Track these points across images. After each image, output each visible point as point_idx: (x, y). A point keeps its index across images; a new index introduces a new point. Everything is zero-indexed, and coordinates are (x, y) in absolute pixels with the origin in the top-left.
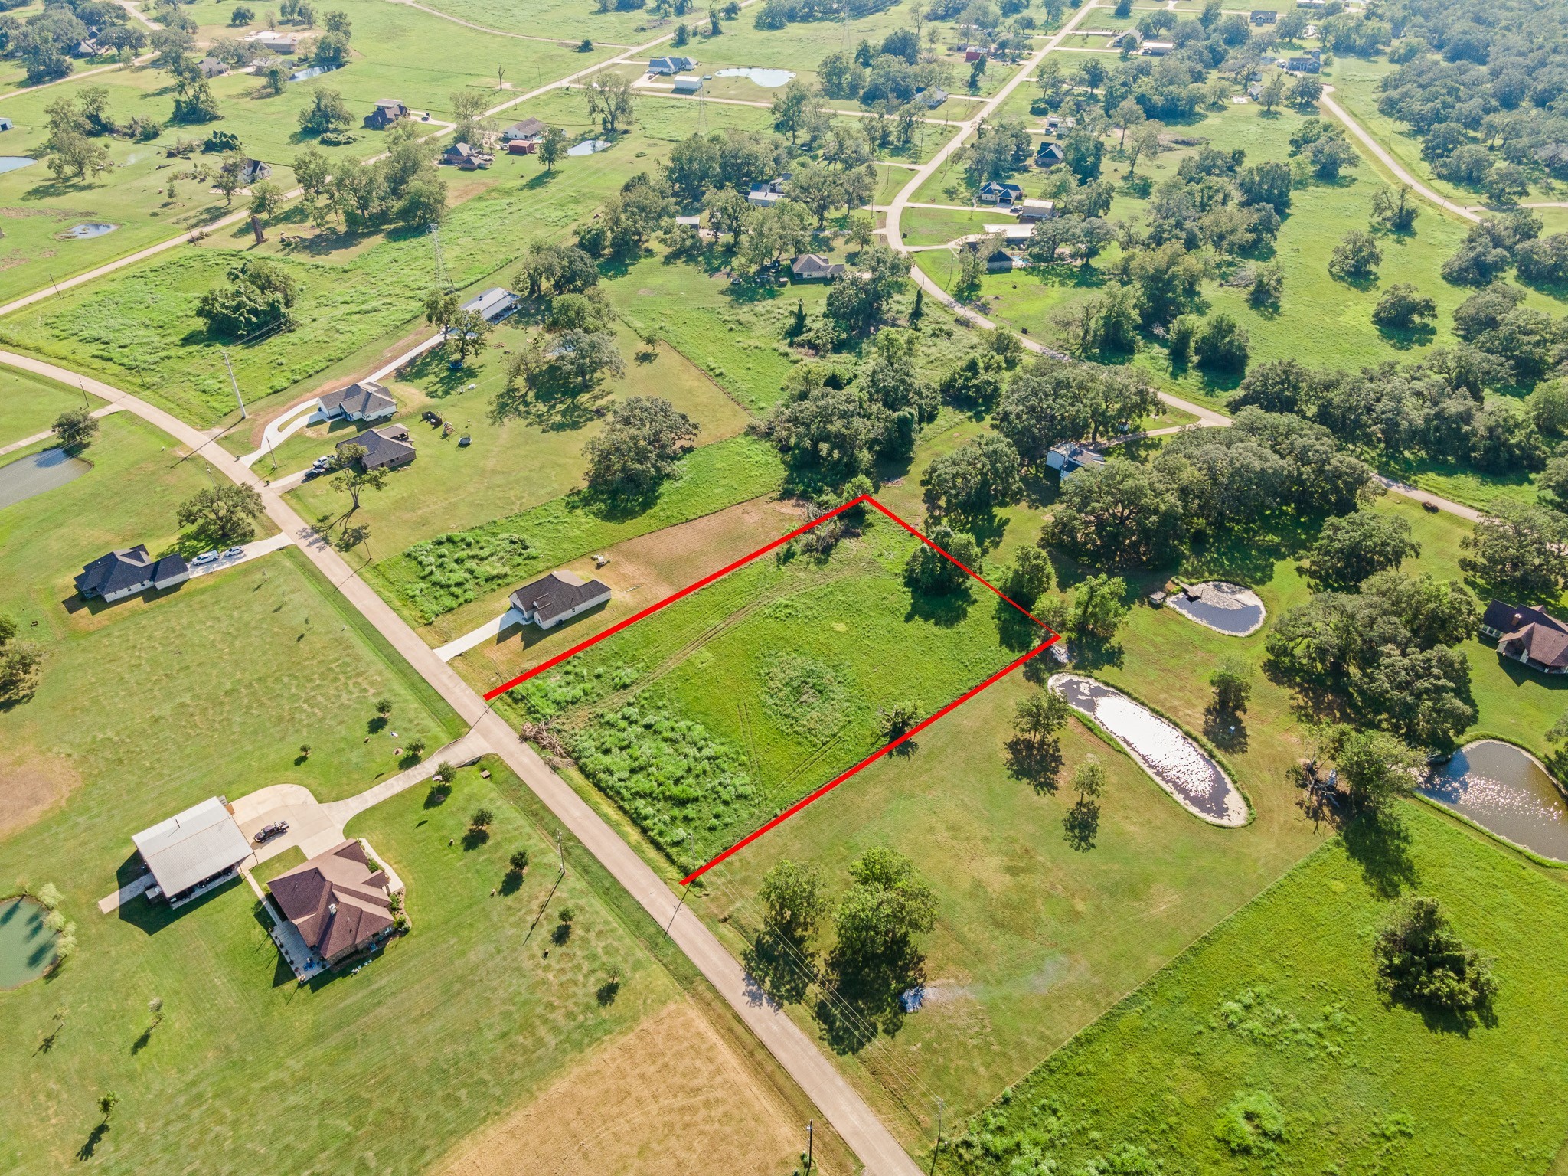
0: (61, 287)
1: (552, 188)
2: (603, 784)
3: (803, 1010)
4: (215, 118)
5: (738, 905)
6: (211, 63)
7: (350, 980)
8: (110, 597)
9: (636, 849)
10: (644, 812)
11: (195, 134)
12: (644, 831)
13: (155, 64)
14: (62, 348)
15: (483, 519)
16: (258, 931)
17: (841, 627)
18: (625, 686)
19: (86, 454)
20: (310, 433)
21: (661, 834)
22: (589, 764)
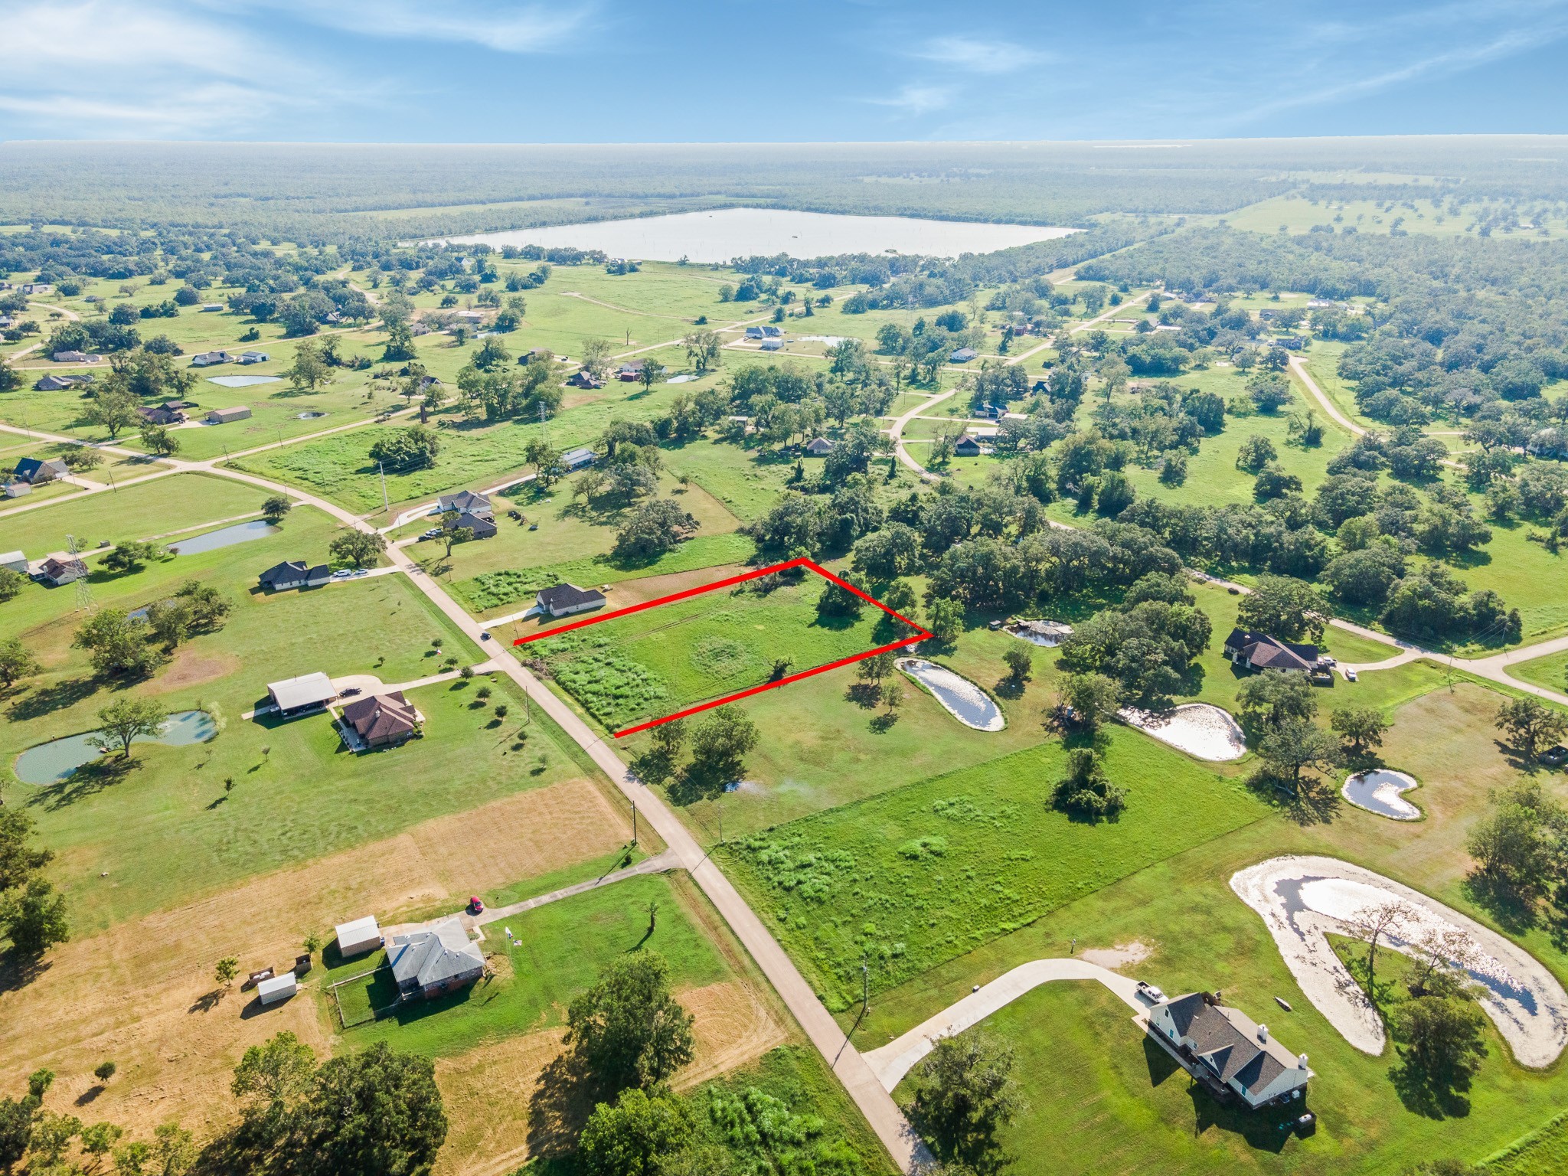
0: (284, 443)
1: (646, 400)
2: (569, 688)
3: (659, 788)
4: (413, 357)
6: (420, 327)
7: (380, 754)
8: (278, 587)
9: (579, 716)
10: (590, 700)
11: (397, 366)
12: (588, 709)
13: (379, 329)
14: (277, 473)
15: (532, 565)
16: (333, 731)
17: (761, 627)
18: (600, 646)
19: (280, 524)
20: (429, 519)
21: (598, 710)
22: (563, 679)
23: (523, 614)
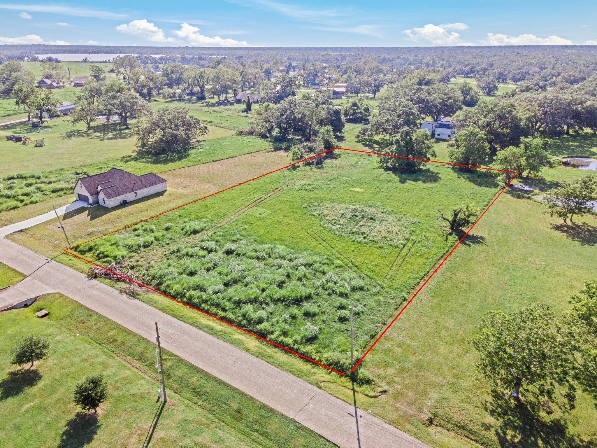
2: (196, 301)
5: (434, 395)
10: (254, 316)
12: (262, 335)
18: (195, 232)
21: (285, 333)
22: (176, 287)
23: (62, 211)
